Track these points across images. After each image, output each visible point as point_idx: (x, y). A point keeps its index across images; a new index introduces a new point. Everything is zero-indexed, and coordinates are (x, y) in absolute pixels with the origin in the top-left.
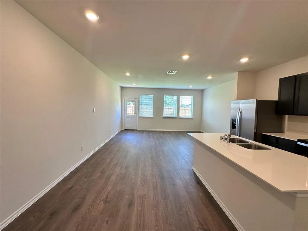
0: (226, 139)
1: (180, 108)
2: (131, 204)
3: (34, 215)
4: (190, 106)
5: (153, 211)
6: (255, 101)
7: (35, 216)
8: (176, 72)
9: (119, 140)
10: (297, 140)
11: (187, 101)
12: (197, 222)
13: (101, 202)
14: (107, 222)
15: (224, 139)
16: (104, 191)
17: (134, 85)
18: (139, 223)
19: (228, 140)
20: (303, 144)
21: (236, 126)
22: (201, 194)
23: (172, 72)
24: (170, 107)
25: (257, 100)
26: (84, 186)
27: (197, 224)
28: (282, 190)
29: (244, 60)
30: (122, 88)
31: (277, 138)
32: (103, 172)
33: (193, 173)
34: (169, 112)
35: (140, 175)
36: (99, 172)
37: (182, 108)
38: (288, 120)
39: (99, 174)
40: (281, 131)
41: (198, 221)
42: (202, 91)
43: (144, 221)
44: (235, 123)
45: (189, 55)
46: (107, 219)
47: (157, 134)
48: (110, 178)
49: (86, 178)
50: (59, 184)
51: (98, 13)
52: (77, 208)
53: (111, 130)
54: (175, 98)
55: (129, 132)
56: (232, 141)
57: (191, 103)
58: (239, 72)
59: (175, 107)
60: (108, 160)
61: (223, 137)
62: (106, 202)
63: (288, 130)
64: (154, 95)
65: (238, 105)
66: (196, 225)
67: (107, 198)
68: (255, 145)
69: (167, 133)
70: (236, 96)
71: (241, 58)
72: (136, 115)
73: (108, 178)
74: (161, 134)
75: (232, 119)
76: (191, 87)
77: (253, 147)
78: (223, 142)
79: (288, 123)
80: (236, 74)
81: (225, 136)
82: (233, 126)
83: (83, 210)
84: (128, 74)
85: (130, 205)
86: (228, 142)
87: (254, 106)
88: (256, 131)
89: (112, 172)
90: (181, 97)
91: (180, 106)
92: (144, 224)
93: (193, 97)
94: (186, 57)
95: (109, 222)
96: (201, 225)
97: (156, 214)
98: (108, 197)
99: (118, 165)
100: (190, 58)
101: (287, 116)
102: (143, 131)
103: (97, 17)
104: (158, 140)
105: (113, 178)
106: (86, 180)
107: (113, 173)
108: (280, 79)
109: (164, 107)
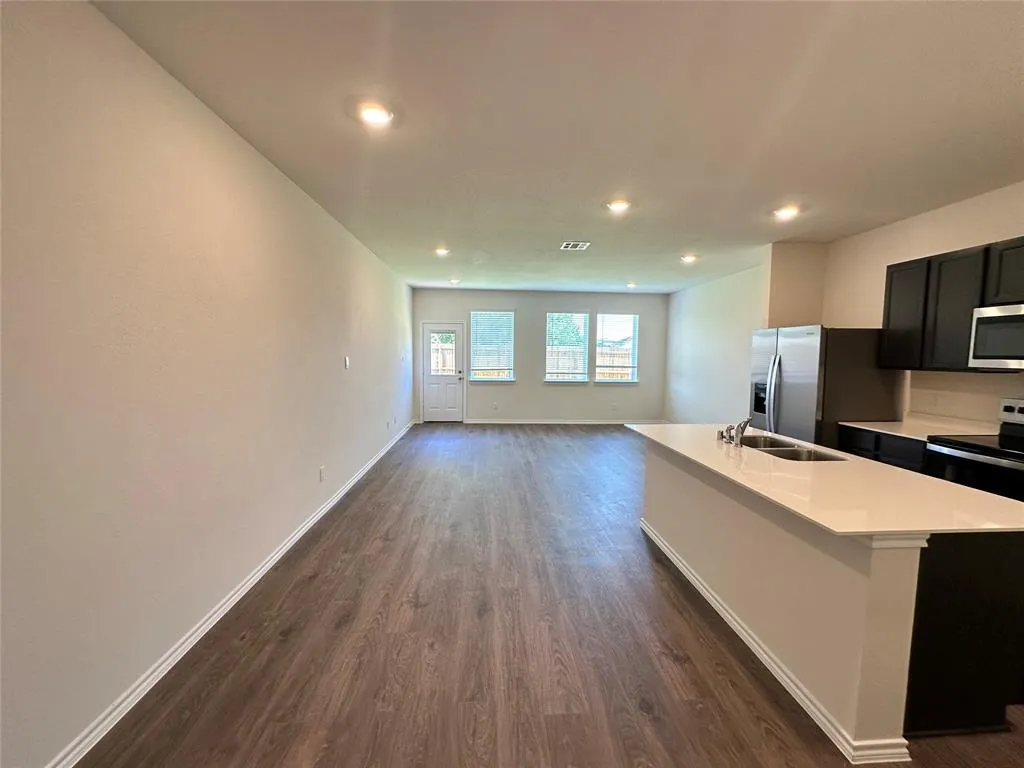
0: (731, 438)
1: (598, 350)
2: (483, 610)
3: (241, 636)
4: (629, 345)
5: (543, 623)
6: (817, 329)
7: (243, 638)
8: (588, 244)
9: (413, 451)
10: (925, 439)
11: (618, 328)
12: (658, 644)
13: (405, 606)
14: (431, 646)
15: (728, 437)
16: (405, 582)
17: (454, 283)
18: (511, 646)
19: (737, 440)
20: (945, 450)
21: (766, 403)
22: (665, 584)
23: (576, 246)
24: (562, 349)
25: (822, 328)
26: (347, 573)
27: (657, 646)
28: (837, 531)
29: (787, 214)
30: (415, 290)
31: (878, 436)
32: (390, 537)
33: (642, 536)
34: (562, 363)
35: (494, 545)
36: (380, 538)
37: (606, 350)
38: (912, 386)
39: (379, 544)
40: (894, 417)
41: (660, 640)
42: (667, 297)
43: (524, 643)
44: (762, 395)
45: (630, 200)
46: (430, 641)
47: (529, 432)
48: (413, 549)
49: (346, 552)
50: (275, 568)
51: (392, 107)
52: (345, 619)
53: (388, 424)
54: (580, 319)
55: (442, 428)
56: (752, 442)
57: (630, 334)
58: (774, 243)
59: (582, 349)
60: (397, 508)
61: (725, 434)
62: (417, 606)
63: (913, 412)
64: (515, 311)
65: (770, 341)
66: (655, 648)
67: (417, 596)
68: (810, 452)
69: (558, 429)
70: (767, 317)
71: (779, 207)
72: (460, 375)
73: (409, 552)
74: (542, 435)
75: (756, 384)
76: (631, 287)
77: (804, 456)
78: (725, 445)
79: (912, 393)
80: (766, 251)
81: (729, 429)
82: (759, 404)
83: (364, 622)
84: (442, 252)
85: (480, 610)
86: (737, 444)
87: (815, 341)
88: (820, 418)
89: (414, 538)
90: (600, 317)
91: (598, 342)
92: (525, 649)
93: (637, 316)
94: (619, 207)
95: (436, 647)
96: (667, 647)
97: (550, 628)
98: (421, 595)
99: (427, 520)
100: (630, 208)
101: (908, 373)
102: (483, 427)
103: (389, 115)
104: (534, 451)
105: (423, 551)
106: (347, 556)
107: (418, 539)
108: (888, 267)
109: (548, 349)
